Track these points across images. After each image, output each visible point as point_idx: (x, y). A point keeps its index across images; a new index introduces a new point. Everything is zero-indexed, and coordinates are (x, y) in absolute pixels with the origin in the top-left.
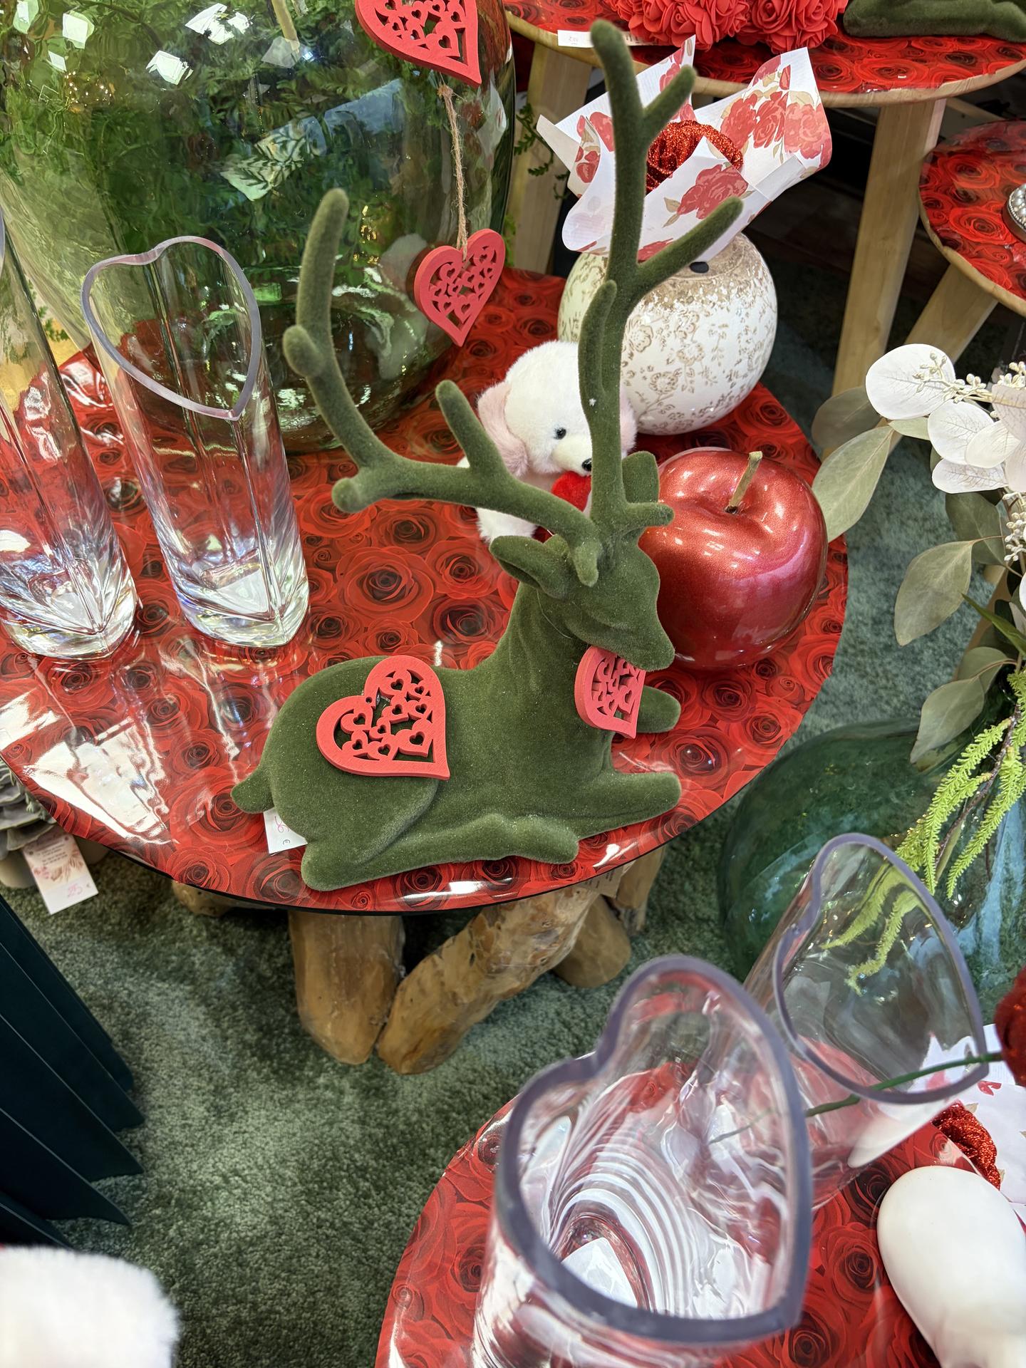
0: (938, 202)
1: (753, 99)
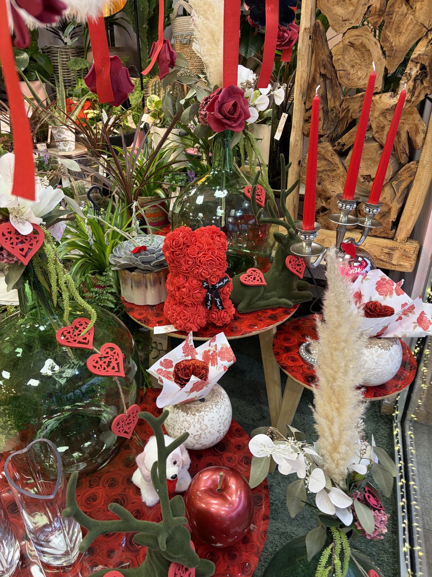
0: (278, 353)
1: (209, 351)
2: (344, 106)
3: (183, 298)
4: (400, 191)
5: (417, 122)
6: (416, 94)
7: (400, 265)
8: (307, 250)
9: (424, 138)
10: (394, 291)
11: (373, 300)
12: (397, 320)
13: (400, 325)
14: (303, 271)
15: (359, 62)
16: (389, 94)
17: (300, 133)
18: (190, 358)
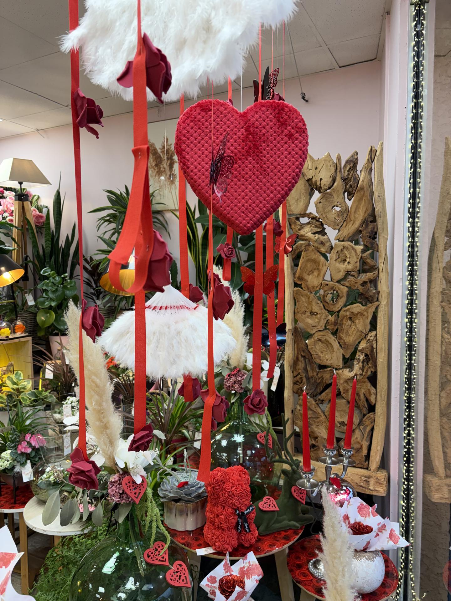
0: (292, 570)
1: (244, 567)
2: (319, 375)
3: (221, 524)
4: (366, 433)
5: (369, 388)
6: (365, 371)
7: (376, 490)
8: (308, 485)
9: (376, 398)
10: (371, 514)
11: (357, 521)
12: (376, 537)
13: (379, 539)
14: (305, 498)
15: (325, 350)
16: (348, 370)
17: (291, 391)
18: (228, 574)
